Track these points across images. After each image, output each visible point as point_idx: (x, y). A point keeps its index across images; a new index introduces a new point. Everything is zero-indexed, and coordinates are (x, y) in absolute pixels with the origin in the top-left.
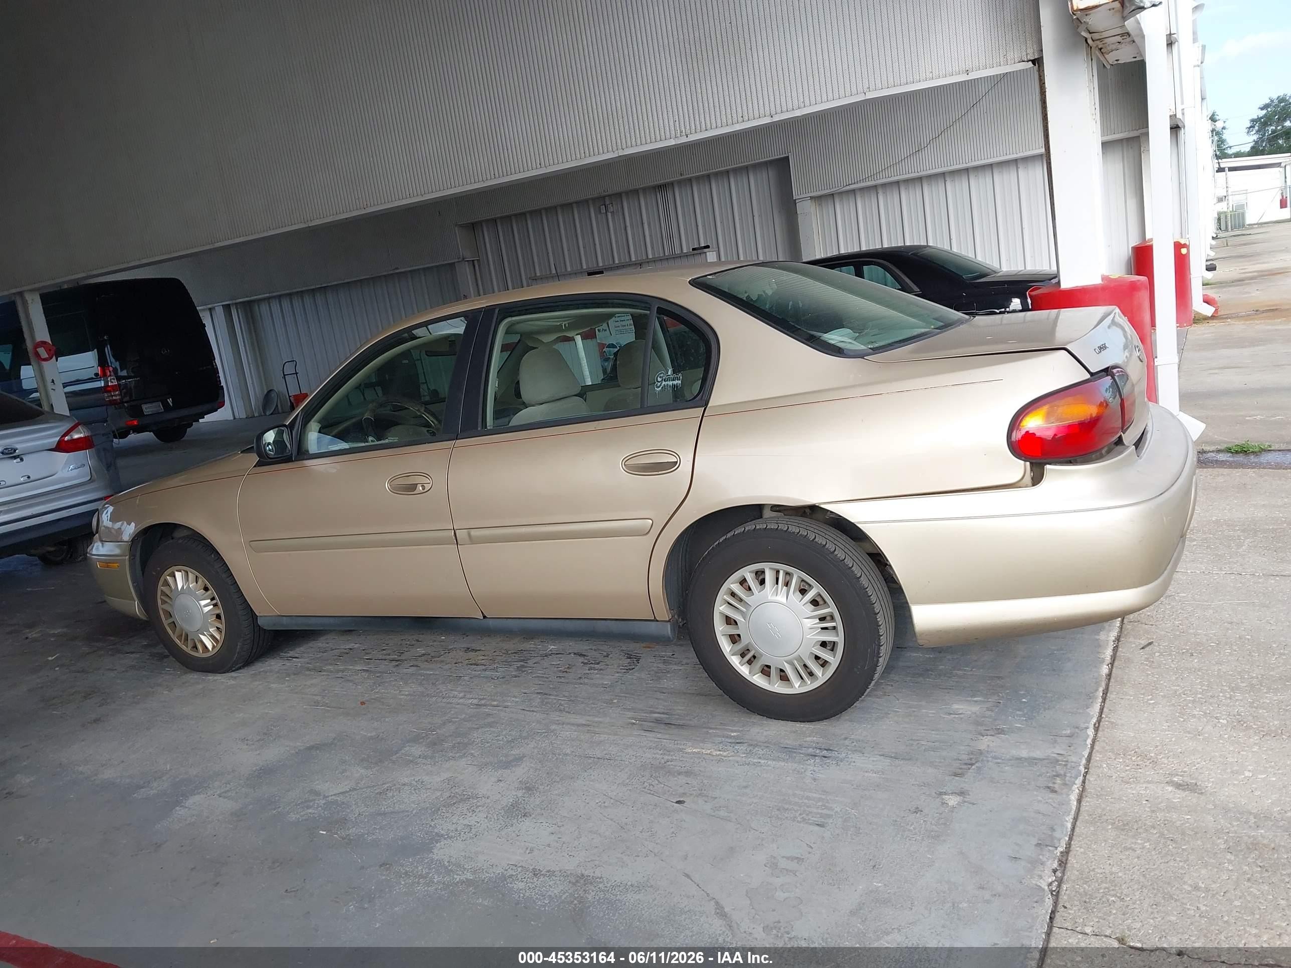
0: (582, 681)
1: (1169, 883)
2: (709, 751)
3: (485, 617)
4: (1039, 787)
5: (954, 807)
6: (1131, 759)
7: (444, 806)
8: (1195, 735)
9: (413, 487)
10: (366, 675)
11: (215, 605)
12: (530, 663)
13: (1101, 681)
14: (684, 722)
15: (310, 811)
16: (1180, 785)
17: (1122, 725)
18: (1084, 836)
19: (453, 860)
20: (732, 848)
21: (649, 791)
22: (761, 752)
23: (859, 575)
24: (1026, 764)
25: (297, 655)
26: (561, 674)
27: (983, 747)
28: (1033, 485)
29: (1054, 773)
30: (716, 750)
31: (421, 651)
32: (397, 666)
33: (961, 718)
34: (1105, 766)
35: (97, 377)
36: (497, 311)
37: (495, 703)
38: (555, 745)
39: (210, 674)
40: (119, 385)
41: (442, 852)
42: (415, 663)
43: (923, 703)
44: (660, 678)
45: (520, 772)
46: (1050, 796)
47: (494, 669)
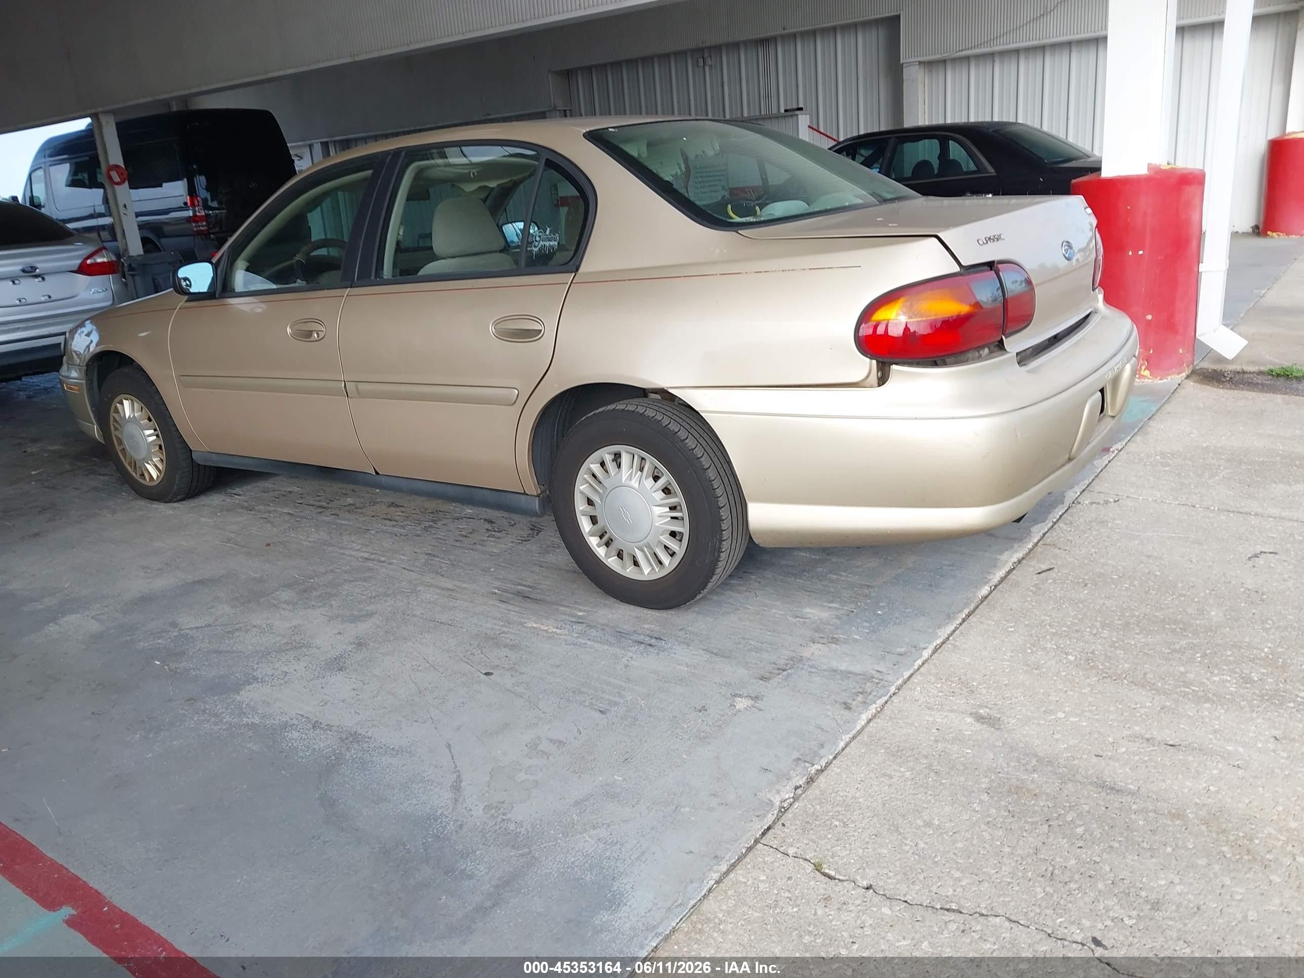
0: (474, 547)
1: (904, 816)
2: (547, 628)
3: (377, 473)
4: (836, 702)
5: (739, 711)
6: (951, 685)
7: (276, 652)
8: (1032, 669)
9: (309, 334)
10: (287, 518)
11: (157, 436)
12: (439, 524)
13: (972, 602)
14: (542, 597)
15: (159, 641)
16: (983, 718)
17: (965, 649)
18: (849, 757)
19: (252, 703)
20: (507, 724)
21: (466, 660)
22: (594, 633)
23: (707, 466)
24: (838, 677)
25: (241, 493)
26: (460, 538)
27: (806, 653)
28: (879, 385)
29: (860, 690)
30: (554, 627)
31: (350, 500)
32: (320, 513)
33: (804, 623)
34: (919, 689)
35: (185, 207)
36: (403, 154)
37: (383, 559)
38: (410, 606)
39: (155, 502)
40: (207, 216)
41: (247, 695)
42: (337, 512)
43: (779, 603)
44: (548, 552)
45: (363, 628)
46: (842, 712)
47: (403, 527)
